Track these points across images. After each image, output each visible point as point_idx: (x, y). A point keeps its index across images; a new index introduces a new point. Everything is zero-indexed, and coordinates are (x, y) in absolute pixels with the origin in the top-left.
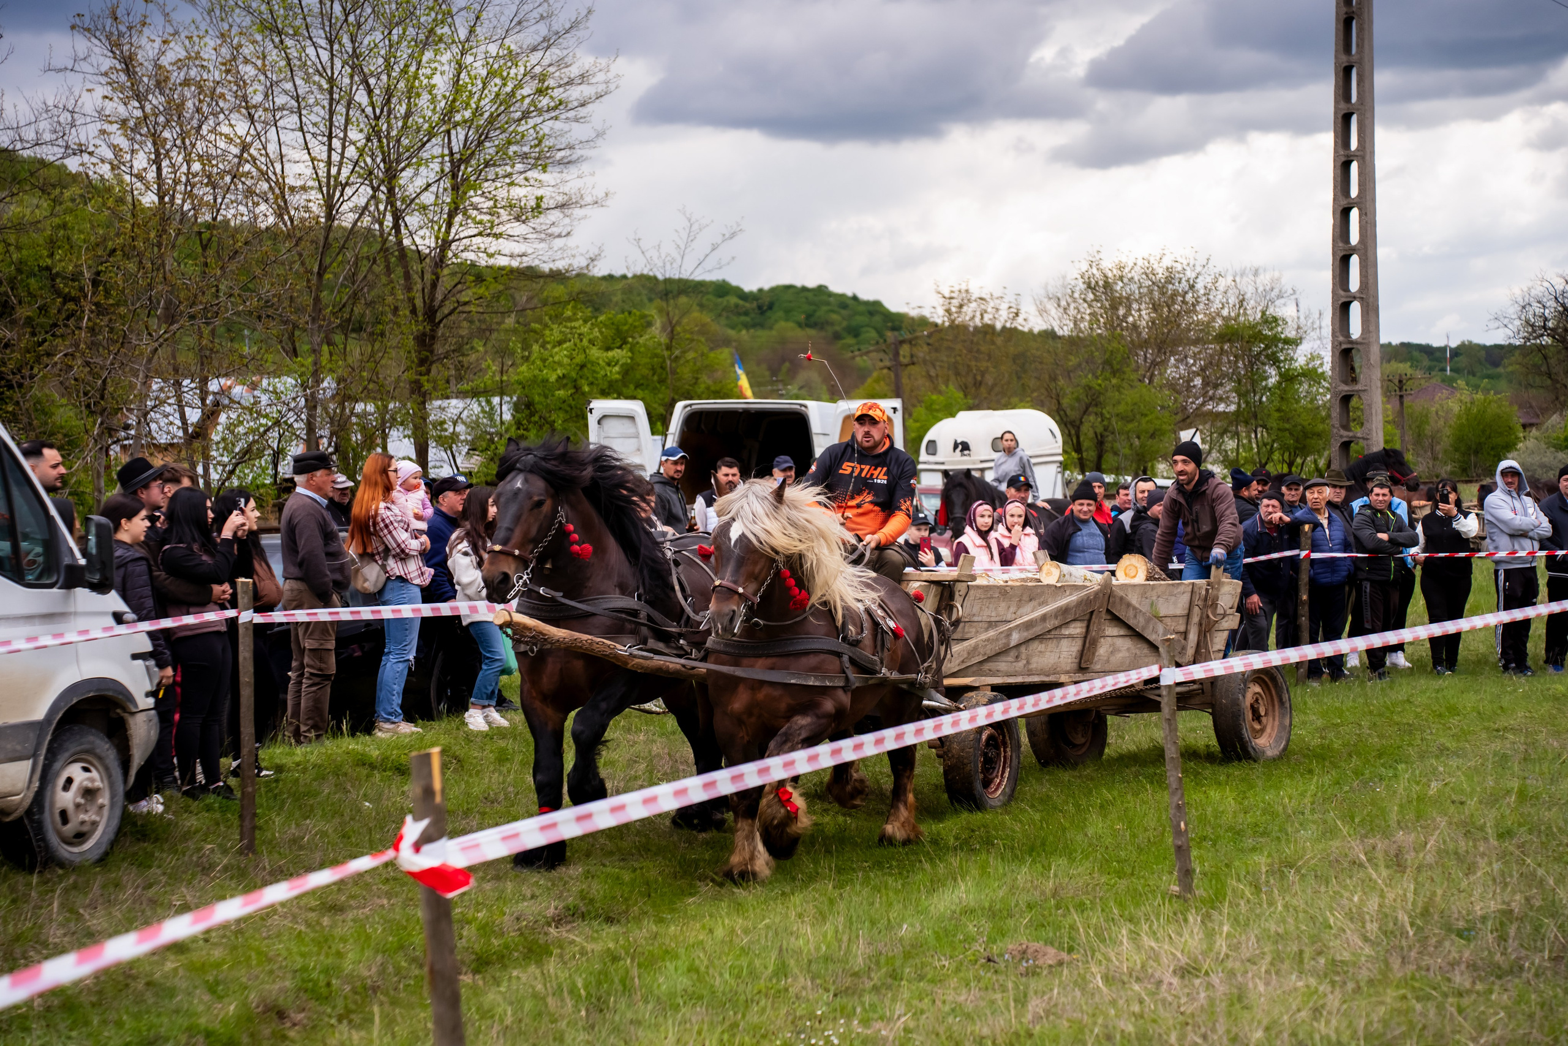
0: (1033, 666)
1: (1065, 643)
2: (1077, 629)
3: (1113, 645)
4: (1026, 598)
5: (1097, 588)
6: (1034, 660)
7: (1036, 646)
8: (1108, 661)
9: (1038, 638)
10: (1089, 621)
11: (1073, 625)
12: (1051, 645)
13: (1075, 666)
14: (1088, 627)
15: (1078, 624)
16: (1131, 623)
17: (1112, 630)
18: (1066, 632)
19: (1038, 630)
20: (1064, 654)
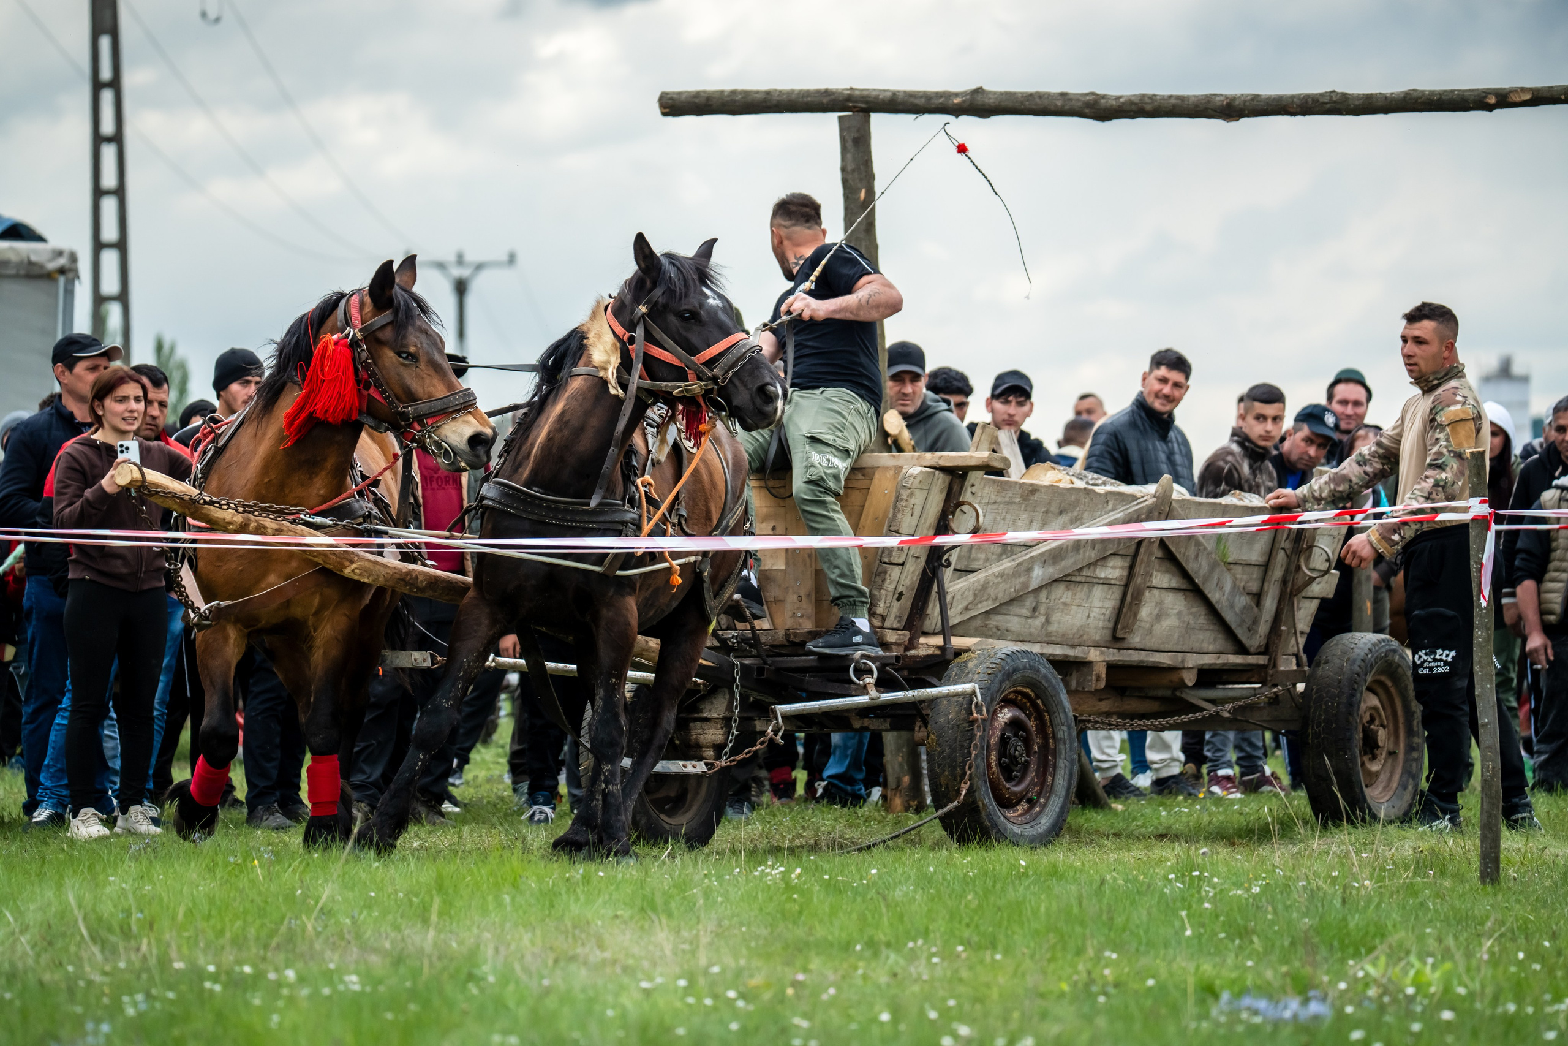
0: (1053, 628)
1: (1098, 592)
2: (1114, 570)
3: (1160, 603)
4: (1054, 508)
5: (1151, 501)
6: (1056, 617)
7: (1061, 594)
8: (1150, 631)
9: (1065, 580)
10: (1135, 557)
11: (1112, 562)
12: (1081, 592)
13: (1107, 634)
14: (1131, 568)
15: (1118, 562)
16: (1191, 567)
17: (1162, 578)
18: (1102, 573)
19: (1068, 564)
20: (1095, 613)
